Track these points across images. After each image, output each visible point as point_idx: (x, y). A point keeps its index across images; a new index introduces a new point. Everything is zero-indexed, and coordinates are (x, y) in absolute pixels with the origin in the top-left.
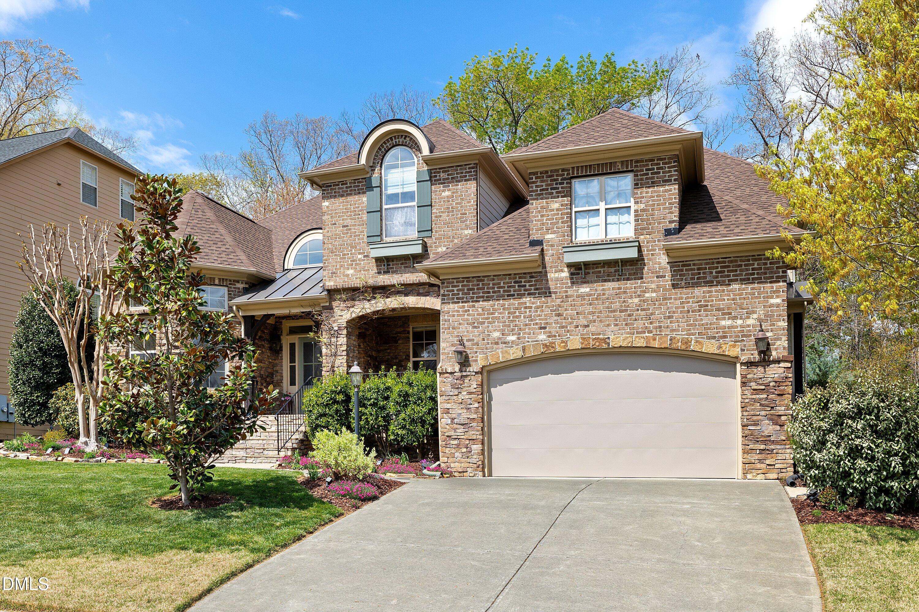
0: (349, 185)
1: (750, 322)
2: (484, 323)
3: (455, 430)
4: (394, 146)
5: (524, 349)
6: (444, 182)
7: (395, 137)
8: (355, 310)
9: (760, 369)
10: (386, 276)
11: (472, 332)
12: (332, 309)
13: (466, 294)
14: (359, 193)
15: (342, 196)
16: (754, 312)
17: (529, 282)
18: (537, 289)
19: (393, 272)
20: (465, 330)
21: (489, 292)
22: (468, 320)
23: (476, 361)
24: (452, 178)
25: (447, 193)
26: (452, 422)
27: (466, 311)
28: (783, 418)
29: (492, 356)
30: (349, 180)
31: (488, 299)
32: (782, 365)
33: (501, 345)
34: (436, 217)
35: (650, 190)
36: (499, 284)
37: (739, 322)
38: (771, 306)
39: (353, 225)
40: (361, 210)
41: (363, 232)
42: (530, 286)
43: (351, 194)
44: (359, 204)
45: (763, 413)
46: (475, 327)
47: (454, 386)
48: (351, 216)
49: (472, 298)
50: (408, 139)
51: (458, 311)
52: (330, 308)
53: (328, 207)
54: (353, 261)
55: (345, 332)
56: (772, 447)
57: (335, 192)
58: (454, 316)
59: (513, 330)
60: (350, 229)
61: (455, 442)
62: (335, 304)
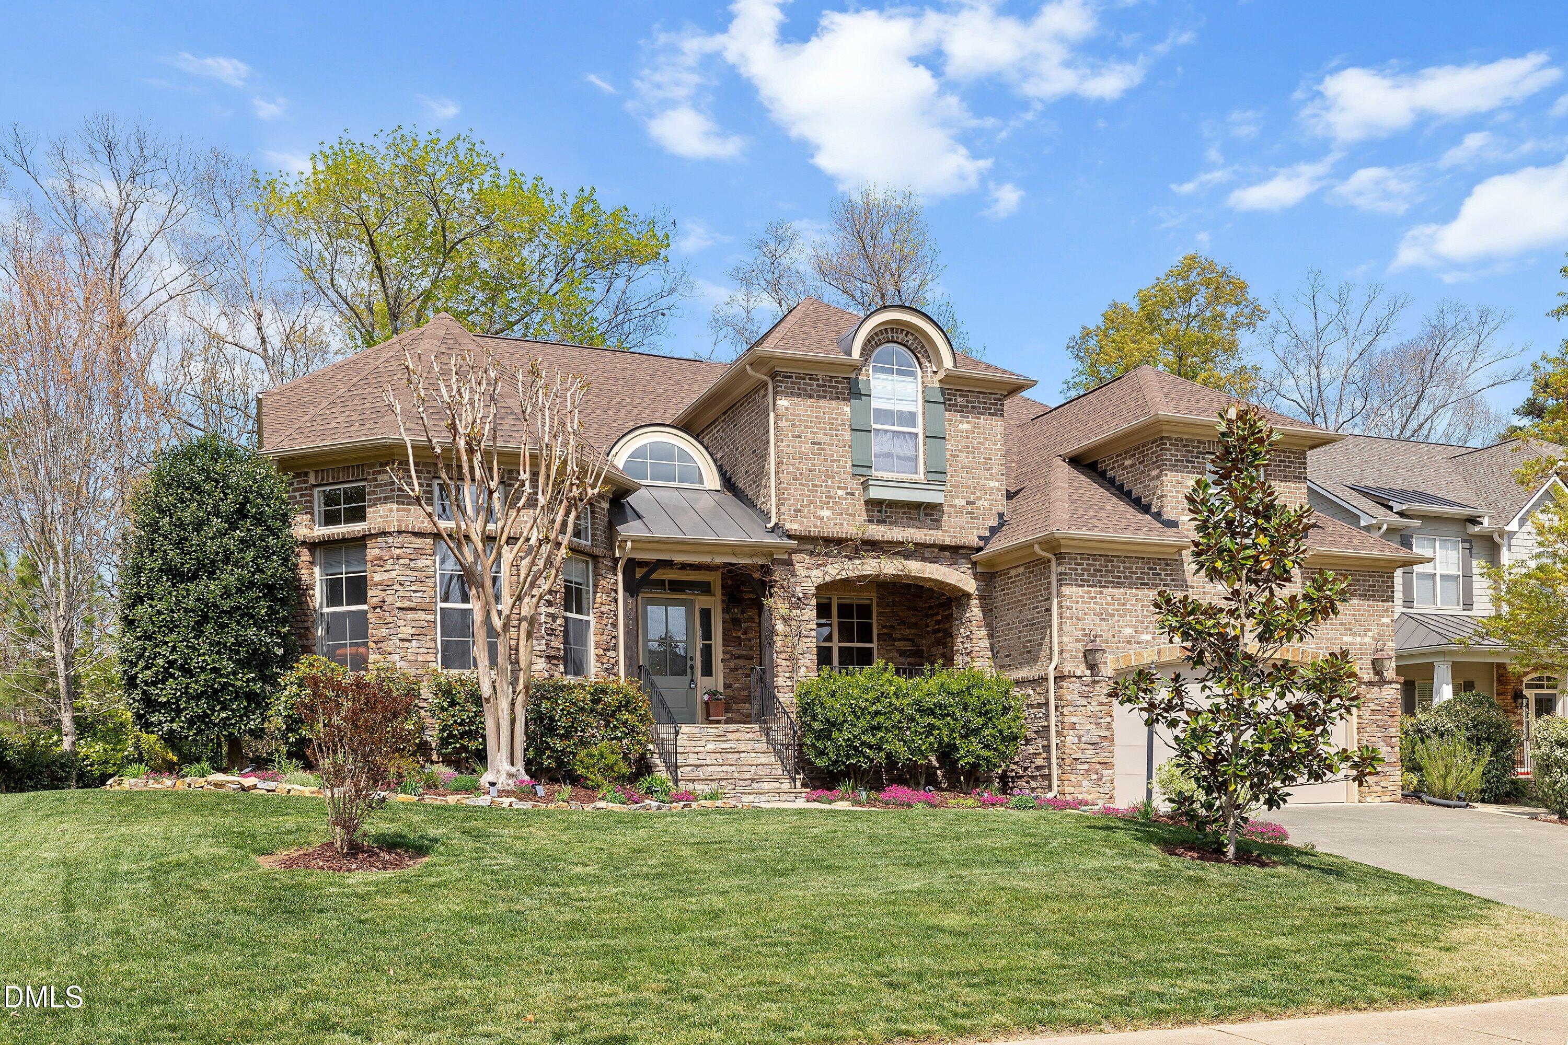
0: (821, 382)
1: (1367, 640)
2: (1113, 615)
3: (1083, 751)
4: (888, 342)
5: (1159, 653)
6: (961, 410)
7: (892, 329)
8: (830, 571)
9: (1376, 689)
10: (881, 527)
11: (1100, 626)
12: (792, 565)
13: (1092, 575)
14: (838, 398)
15: (811, 397)
16: (1370, 630)
17: (1165, 570)
18: (1173, 580)
19: (891, 523)
20: (1091, 622)
21: (1119, 577)
22: (1095, 609)
23: (1105, 663)
24: (973, 407)
25: (964, 426)
26: (1080, 742)
27: (1092, 598)
28: (1394, 740)
29: (1124, 657)
30: (822, 375)
31: (1118, 585)
32: (1394, 686)
33: (1134, 646)
34: (951, 455)
35: (1283, 484)
36: (1131, 568)
37: (1358, 639)
38: (1383, 625)
39: (829, 444)
40: (841, 425)
41: (844, 457)
42: (1166, 575)
43: (825, 397)
44: (840, 414)
45: (1379, 734)
46: (1103, 620)
47: (1082, 695)
48: (825, 429)
49: (1100, 582)
50: (910, 337)
51: (1083, 597)
52: (789, 563)
53: (786, 408)
54: (831, 497)
55: (814, 602)
56: (1386, 769)
57: (799, 389)
58: (1077, 602)
59: (1147, 628)
60: (824, 449)
61: (1086, 766)
62: (796, 558)
